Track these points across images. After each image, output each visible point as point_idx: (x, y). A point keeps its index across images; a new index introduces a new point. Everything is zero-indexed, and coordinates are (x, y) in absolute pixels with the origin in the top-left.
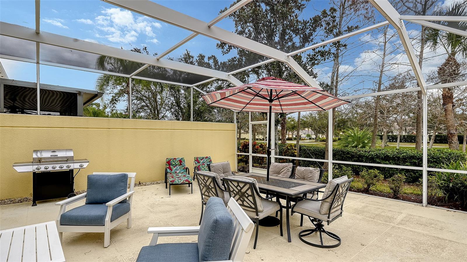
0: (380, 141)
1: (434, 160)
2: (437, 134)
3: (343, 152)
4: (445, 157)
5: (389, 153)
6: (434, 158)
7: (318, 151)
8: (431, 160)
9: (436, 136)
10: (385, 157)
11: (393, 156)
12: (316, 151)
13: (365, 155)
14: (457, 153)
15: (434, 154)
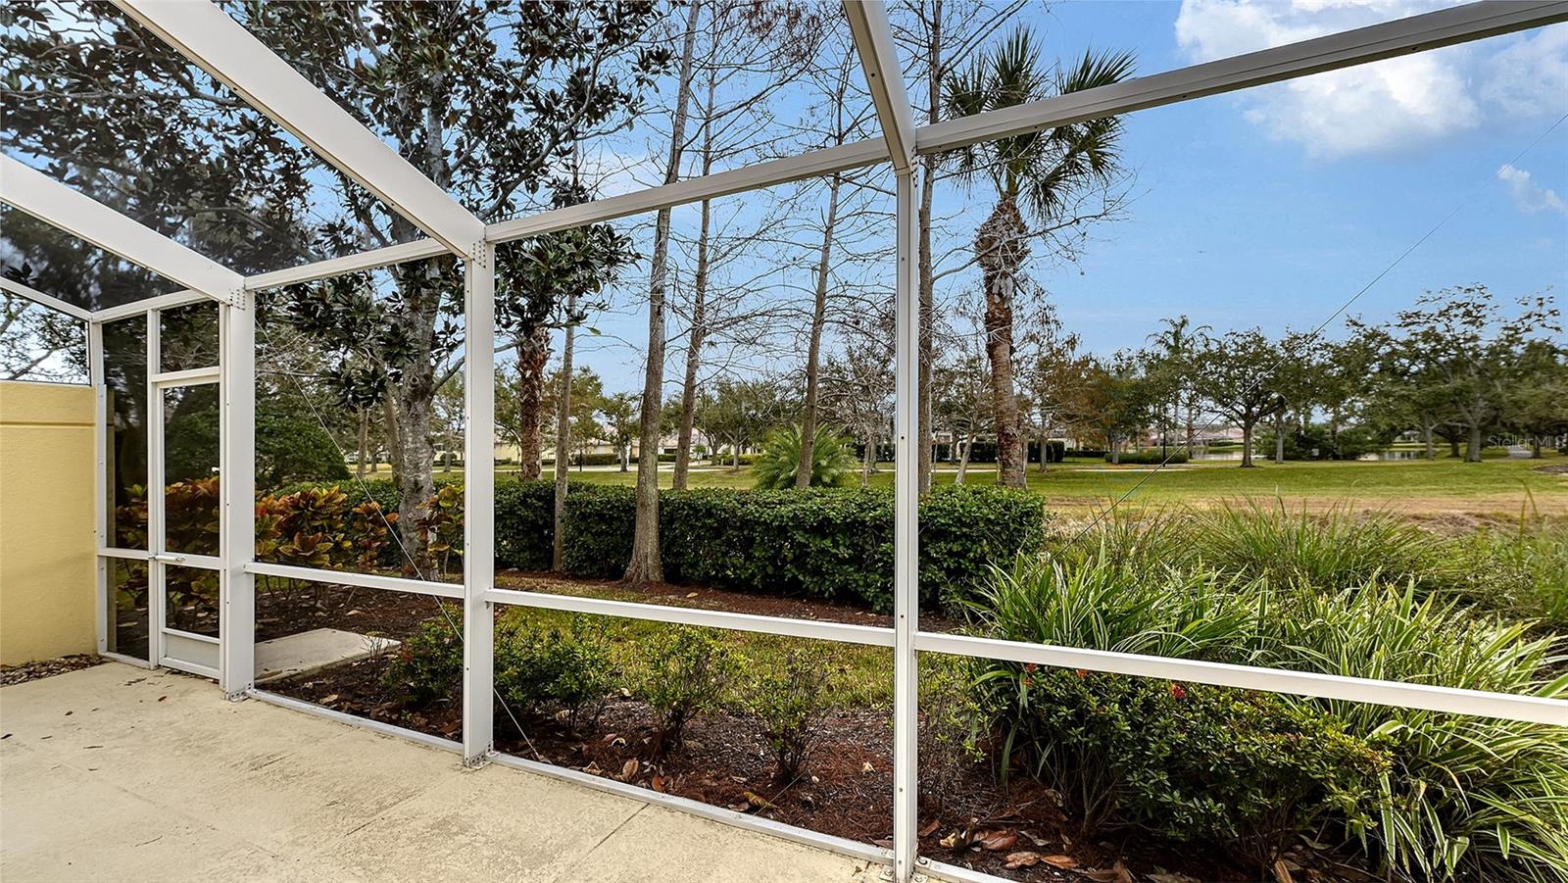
0: (856, 460)
1: (964, 530)
2: (974, 440)
3: (696, 510)
4: (993, 517)
5: (833, 509)
6: (964, 524)
7: (618, 507)
8: (953, 529)
9: (974, 446)
10: (821, 524)
11: (845, 518)
12: (612, 508)
13: (760, 517)
14: (1025, 503)
15: (962, 506)
